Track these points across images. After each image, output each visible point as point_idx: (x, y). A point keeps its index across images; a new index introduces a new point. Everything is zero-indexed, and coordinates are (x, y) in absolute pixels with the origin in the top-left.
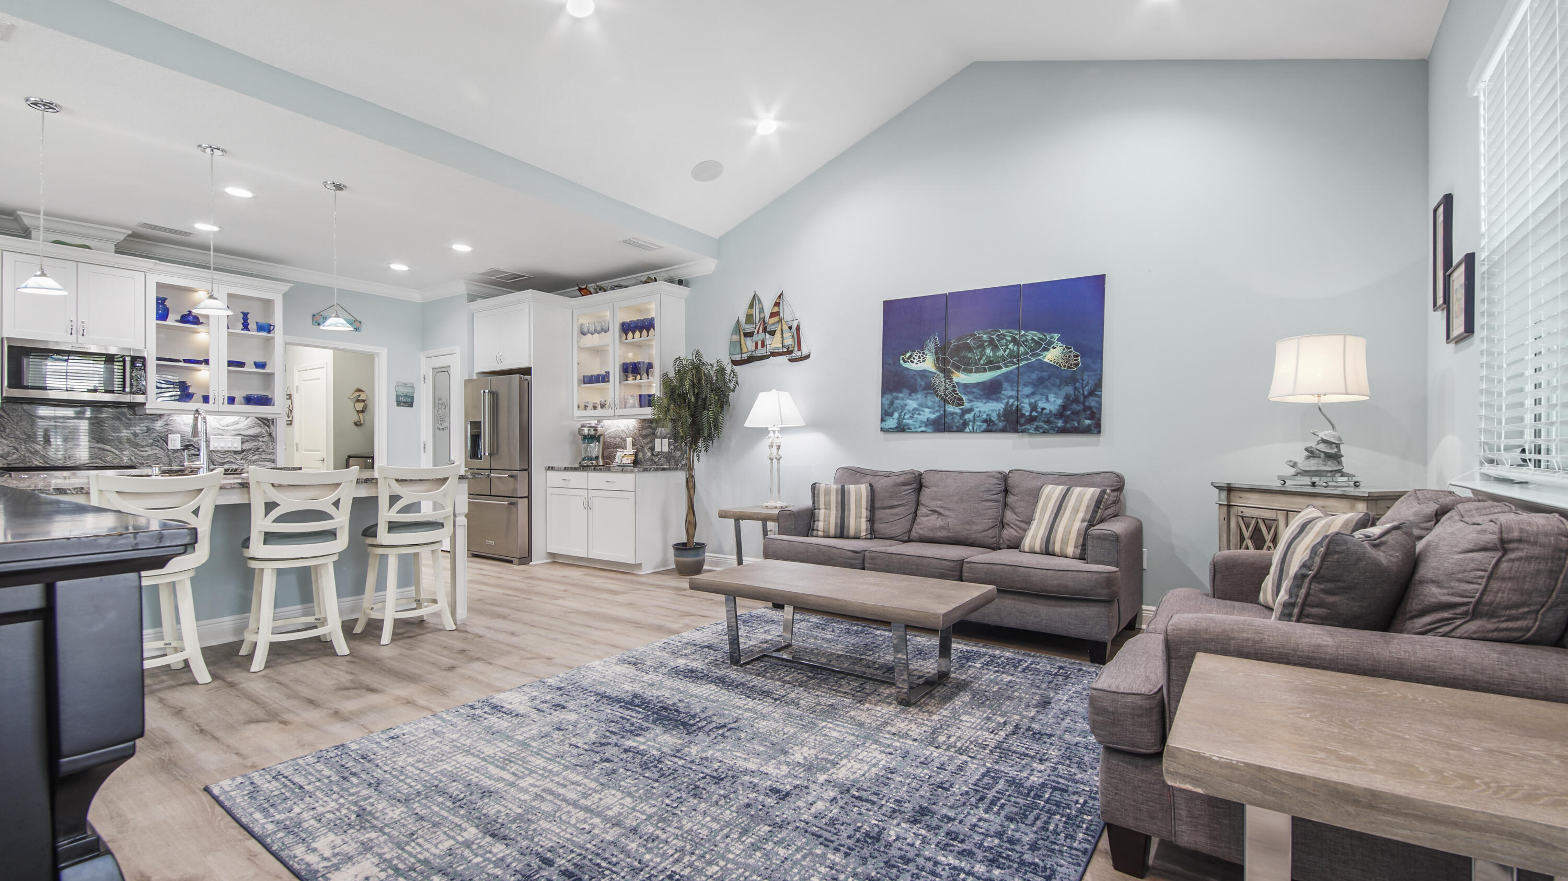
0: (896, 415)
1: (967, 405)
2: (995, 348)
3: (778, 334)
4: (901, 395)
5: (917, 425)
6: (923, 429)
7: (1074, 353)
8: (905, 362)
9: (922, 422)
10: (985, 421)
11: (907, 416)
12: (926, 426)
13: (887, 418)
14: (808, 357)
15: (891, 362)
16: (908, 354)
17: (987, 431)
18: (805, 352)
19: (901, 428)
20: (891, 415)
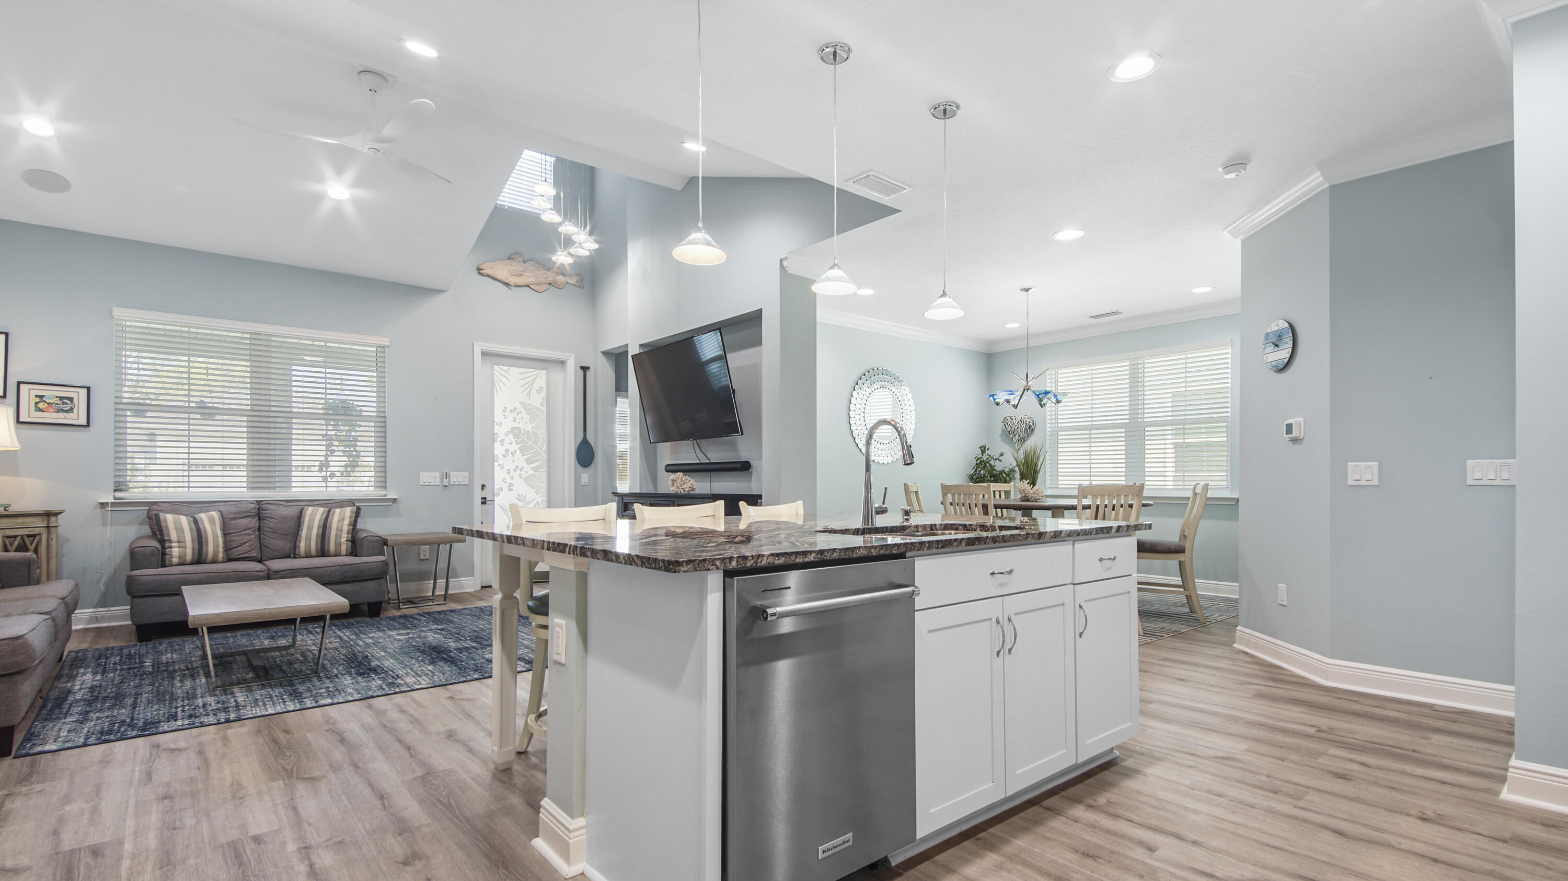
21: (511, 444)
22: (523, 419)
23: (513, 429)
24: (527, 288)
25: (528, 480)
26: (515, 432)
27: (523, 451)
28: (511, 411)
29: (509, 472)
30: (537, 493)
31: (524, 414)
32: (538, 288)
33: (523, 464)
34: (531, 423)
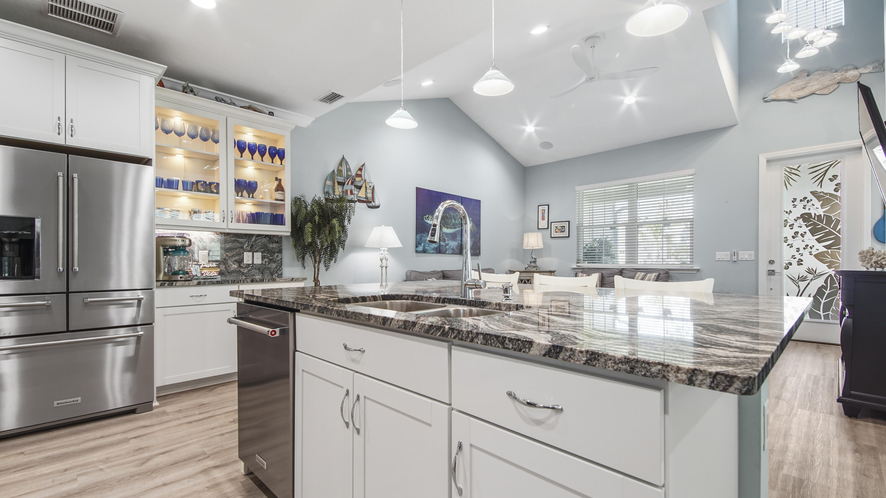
0: (423, 244)
1: (447, 242)
2: (455, 220)
3: (363, 189)
4: (424, 235)
5: (430, 249)
6: (432, 252)
7: (475, 226)
8: (426, 219)
9: (432, 248)
10: (452, 249)
11: (427, 245)
12: (433, 250)
13: (419, 245)
14: (378, 207)
15: (420, 218)
16: (427, 216)
17: (452, 254)
18: (377, 203)
19: (424, 251)
20: (421, 244)
21: (801, 227)
22: (814, 205)
23: (802, 216)
24: (814, 95)
25: (819, 257)
26: (806, 217)
27: (813, 232)
28: (801, 201)
29: (798, 250)
30: (829, 267)
31: (815, 201)
32: (826, 91)
33: (816, 243)
34: (822, 208)
